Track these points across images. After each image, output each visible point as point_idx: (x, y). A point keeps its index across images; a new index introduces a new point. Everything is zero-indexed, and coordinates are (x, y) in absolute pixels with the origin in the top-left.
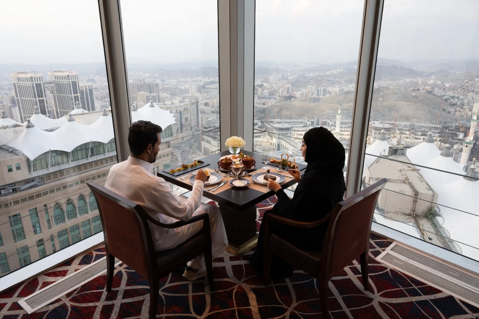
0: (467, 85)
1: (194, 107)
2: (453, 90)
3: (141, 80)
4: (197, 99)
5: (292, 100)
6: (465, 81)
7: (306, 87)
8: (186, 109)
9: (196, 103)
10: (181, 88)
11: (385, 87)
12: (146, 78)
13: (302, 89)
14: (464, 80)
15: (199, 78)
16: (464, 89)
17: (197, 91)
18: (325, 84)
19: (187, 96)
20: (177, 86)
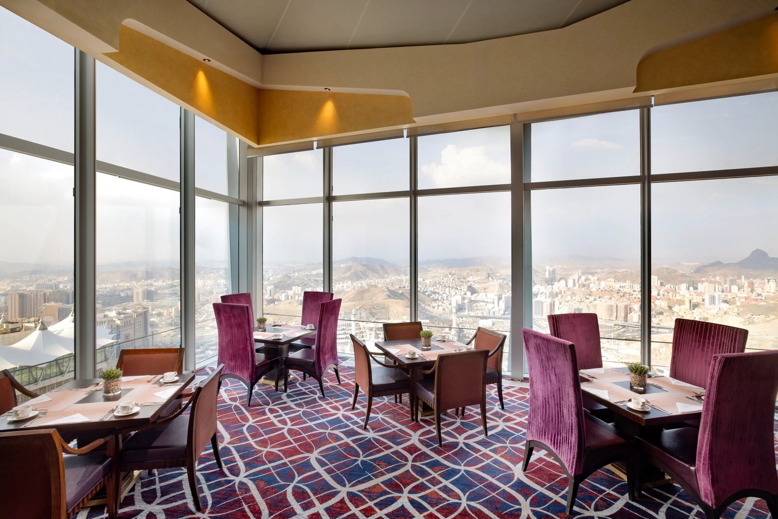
0: (443, 281)
1: (141, 319)
2: (433, 286)
3: (52, 287)
4: (145, 308)
5: (276, 303)
6: (441, 278)
7: (291, 289)
8: (127, 323)
9: (143, 315)
10: (120, 295)
11: (374, 286)
12: (60, 283)
13: (287, 291)
14: (441, 276)
15: (149, 281)
16: (441, 285)
17: (146, 297)
18: (312, 284)
19: (130, 305)
20: (114, 292)
